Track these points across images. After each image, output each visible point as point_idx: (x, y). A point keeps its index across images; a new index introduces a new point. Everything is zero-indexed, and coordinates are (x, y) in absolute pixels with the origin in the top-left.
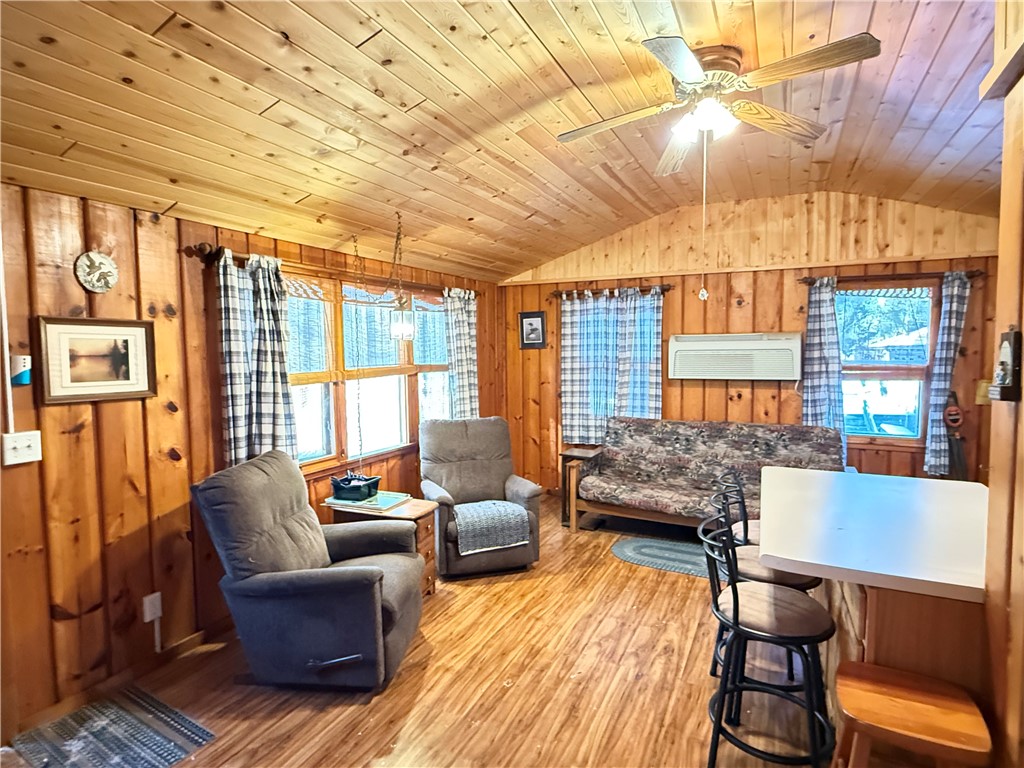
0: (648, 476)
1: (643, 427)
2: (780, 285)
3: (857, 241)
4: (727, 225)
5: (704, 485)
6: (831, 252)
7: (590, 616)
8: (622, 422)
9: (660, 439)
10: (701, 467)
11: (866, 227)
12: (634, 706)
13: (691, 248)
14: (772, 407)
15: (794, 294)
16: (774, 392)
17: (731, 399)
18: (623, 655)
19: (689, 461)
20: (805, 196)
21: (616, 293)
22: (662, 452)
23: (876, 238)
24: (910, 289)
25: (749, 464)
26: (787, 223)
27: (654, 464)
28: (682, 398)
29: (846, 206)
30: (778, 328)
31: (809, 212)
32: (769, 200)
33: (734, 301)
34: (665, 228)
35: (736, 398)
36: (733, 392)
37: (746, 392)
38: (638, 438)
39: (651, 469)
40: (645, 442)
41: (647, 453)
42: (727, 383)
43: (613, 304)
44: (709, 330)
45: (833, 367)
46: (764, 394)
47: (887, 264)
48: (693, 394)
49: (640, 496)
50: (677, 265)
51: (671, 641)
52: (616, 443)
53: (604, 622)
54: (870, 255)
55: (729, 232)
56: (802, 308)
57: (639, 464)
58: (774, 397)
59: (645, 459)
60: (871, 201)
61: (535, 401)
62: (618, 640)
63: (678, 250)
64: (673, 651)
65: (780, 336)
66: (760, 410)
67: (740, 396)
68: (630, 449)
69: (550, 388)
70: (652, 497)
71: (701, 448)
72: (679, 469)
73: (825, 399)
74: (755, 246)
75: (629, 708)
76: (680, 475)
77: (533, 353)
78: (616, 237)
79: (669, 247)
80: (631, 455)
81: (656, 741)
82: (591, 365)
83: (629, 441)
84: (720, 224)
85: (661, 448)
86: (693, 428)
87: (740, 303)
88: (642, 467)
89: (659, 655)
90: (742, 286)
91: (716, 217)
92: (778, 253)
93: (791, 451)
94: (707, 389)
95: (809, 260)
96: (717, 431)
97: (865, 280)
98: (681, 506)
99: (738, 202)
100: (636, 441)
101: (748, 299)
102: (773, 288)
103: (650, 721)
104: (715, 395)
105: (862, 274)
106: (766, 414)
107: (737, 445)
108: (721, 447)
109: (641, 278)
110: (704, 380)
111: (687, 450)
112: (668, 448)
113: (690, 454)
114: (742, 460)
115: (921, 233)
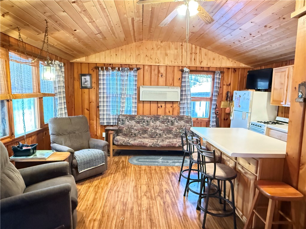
0: (135, 135)
1: (132, 118)
2: (174, 71)
3: (194, 59)
4: (158, 49)
5: (154, 136)
6: (187, 62)
7: (136, 186)
8: (124, 116)
9: (138, 122)
10: (152, 130)
11: (197, 55)
12: (169, 213)
13: (146, 55)
14: (171, 110)
15: (178, 75)
16: (172, 105)
17: (159, 107)
18: (155, 197)
19: (148, 128)
20: (181, 43)
21: (121, 69)
22: (139, 126)
23: (199, 59)
24: (207, 75)
25: (167, 128)
26: (176, 51)
27: (136, 130)
28: (143, 107)
29: (192, 48)
30: (172, 85)
31: (182, 48)
32: (171, 43)
33: (160, 75)
34: (138, 47)
35: (160, 107)
36: (159, 105)
37: (163, 105)
38: (130, 122)
39: (135, 132)
40: (133, 123)
41: (134, 127)
42: (158, 102)
43: (120, 73)
44: (152, 84)
45: (189, 97)
46: (169, 106)
47: (202, 67)
48: (147, 106)
49: (138, 142)
50: (142, 61)
51: (166, 189)
52: (123, 124)
53: (142, 187)
54: (198, 64)
55: (159, 52)
56: (179, 79)
57: (131, 131)
58: (171, 107)
59: (133, 129)
60: (198, 48)
61: (87, 110)
62: (150, 192)
63: (142, 56)
64: (169, 191)
65: (173, 87)
66: (167, 111)
68: (128, 126)
69: (94, 105)
70: (142, 141)
71: (152, 124)
72: (145, 131)
73: (186, 107)
74: (166, 57)
75: (168, 214)
76: (145, 133)
77: (86, 91)
78: (120, 48)
79: (139, 54)
80: (128, 128)
81: (182, 222)
82: (111, 95)
83: (127, 123)
84: (156, 49)
85: (138, 125)
86: (149, 117)
87: (162, 76)
88: (133, 132)
89: (166, 194)
90: (162, 70)
91: (155, 46)
92: (173, 61)
93: (179, 123)
94: (151, 104)
95: (182, 64)
96: (157, 118)
97: (196, 72)
98: (152, 143)
99: (162, 42)
100: (130, 123)
101: (164, 75)
102: (172, 71)
103: (177, 216)
104: (154, 106)
105: (195, 70)
106: (169, 112)
107: (163, 122)
108: (158, 123)
109: (129, 65)
110: (150, 101)
111: (148, 125)
112: (141, 125)
113: (148, 126)
114: (165, 127)
115: (210, 59)
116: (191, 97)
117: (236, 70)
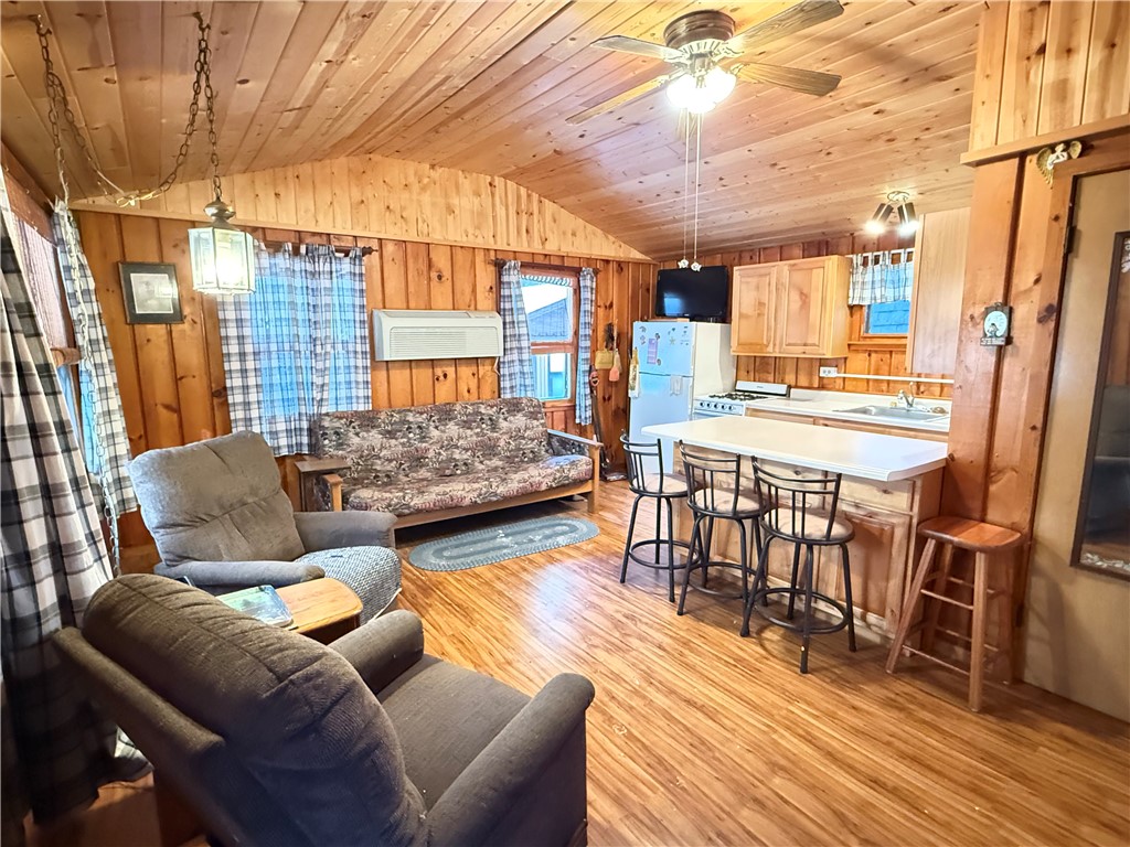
0: (388, 476)
1: (367, 420)
2: (473, 264)
3: (527, 231)
4: (424, 189)
5: (448, 472)
6: (510, 239)
8: (341, 418)
9: (389, 432)
10: (440, 454)
11: (533, 220)
12: (703, 669)
13: (388, 207)
14: (473, 384)
15: (485, 277)
16: (474, 369)
17: (438, 379)
18: (621, 641)
19: (427, 450)
20: (489, 179)
21: (303, 249)
22: (396, 446)
23: (539, 231)
25: (482, 441)
26: (476, 201)
27: (390, 461)
28: (389, 383)
29: (519, 197)
30: (473, 306)
31: (493, 194)
32: (460, 173)
33: (434, 275)
34: (359, 176)
35: (442, 378)
36: (439, 372)
37: (450, 371)
38: (365, 434)
39: (389, 468)
40: (374, 438)
41: (381, 450)
42: (433, 362)
43: (298, 265)
44: (412, 305)
46: (465, 371)
47: (546, 255)
48: (400, 377)
49: (433, 496)
50: (374, 227)
51: (618, 611)
52: (339, 446)
54: (537, 247)
55: (426, 198)
56: (491, 288)
57: (372, 465)
58: (474, 375)
59: (380, 458)
60: (535, 197)
61: (167, 407)
62: (594, 633)
63: (375, 208)
64: (634, 616)
65: (477, 314)
66: (463, 388)
67: (445, 376)
68: (359, 450)
69: (197, 388)
71: (435, 433)
72: (418, 460)
73: (518, 373)
74: (450, 218)
76: (421, 467)
77: (156, 330)
78: (290, 172)
79: (363, 202)
80: (361, 457)
82: (274, 347)
83: (356, 440)
84: (416, 187)
85: (393, 442)
86: (422, 413)
87: (440, 277)
88: (378, 468)
90: (441, 260)
91: (412, 179)
92: (471, 231)
94: (414, 371)
95: (495, 243)
96: (445, 414)
97: (533, 267)
99: (433, 167)
100: (364, 438)
101: (447, 274)
102: (468, 265)
104: (424, 374)
105: (531, 261)
106: (469, 391)
107: (467, 425)
108: (452, 429)
109: (329, 235)
110: (410, 361)
111: (423, 439)
112: (402, 441)
113: (426, 442)
114: (475, 438)
115: (564, 233)
116: (531, 341)
117: (622, 265)
